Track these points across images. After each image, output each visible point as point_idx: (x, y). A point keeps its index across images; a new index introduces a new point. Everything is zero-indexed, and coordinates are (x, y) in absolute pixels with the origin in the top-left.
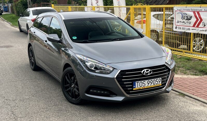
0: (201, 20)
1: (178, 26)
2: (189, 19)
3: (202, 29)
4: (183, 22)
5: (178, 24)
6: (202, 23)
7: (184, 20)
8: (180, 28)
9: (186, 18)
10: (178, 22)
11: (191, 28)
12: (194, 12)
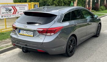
0: (17, 10)
1: (3, 16)
2: (10, 10)
3: (17, 15)
4: (7, 13)
5: (3, 14)
6: (17, 12)
7: (7, 12)
8: (5, 17)
9: (8, 10)
10: (3, 13)
11: (12, 15)
12: (12, 7)
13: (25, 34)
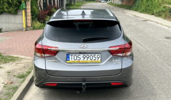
13: (82, 59)
